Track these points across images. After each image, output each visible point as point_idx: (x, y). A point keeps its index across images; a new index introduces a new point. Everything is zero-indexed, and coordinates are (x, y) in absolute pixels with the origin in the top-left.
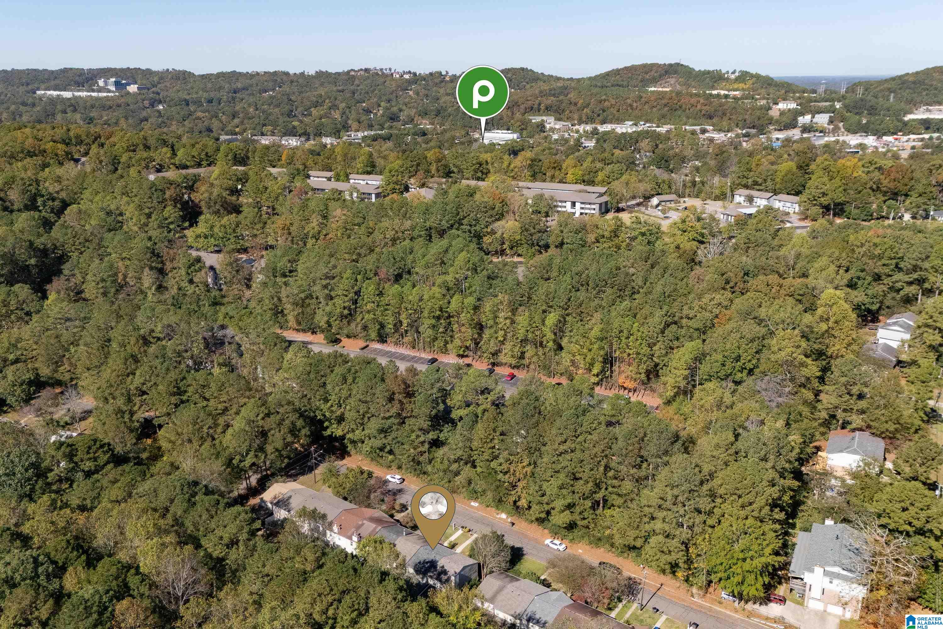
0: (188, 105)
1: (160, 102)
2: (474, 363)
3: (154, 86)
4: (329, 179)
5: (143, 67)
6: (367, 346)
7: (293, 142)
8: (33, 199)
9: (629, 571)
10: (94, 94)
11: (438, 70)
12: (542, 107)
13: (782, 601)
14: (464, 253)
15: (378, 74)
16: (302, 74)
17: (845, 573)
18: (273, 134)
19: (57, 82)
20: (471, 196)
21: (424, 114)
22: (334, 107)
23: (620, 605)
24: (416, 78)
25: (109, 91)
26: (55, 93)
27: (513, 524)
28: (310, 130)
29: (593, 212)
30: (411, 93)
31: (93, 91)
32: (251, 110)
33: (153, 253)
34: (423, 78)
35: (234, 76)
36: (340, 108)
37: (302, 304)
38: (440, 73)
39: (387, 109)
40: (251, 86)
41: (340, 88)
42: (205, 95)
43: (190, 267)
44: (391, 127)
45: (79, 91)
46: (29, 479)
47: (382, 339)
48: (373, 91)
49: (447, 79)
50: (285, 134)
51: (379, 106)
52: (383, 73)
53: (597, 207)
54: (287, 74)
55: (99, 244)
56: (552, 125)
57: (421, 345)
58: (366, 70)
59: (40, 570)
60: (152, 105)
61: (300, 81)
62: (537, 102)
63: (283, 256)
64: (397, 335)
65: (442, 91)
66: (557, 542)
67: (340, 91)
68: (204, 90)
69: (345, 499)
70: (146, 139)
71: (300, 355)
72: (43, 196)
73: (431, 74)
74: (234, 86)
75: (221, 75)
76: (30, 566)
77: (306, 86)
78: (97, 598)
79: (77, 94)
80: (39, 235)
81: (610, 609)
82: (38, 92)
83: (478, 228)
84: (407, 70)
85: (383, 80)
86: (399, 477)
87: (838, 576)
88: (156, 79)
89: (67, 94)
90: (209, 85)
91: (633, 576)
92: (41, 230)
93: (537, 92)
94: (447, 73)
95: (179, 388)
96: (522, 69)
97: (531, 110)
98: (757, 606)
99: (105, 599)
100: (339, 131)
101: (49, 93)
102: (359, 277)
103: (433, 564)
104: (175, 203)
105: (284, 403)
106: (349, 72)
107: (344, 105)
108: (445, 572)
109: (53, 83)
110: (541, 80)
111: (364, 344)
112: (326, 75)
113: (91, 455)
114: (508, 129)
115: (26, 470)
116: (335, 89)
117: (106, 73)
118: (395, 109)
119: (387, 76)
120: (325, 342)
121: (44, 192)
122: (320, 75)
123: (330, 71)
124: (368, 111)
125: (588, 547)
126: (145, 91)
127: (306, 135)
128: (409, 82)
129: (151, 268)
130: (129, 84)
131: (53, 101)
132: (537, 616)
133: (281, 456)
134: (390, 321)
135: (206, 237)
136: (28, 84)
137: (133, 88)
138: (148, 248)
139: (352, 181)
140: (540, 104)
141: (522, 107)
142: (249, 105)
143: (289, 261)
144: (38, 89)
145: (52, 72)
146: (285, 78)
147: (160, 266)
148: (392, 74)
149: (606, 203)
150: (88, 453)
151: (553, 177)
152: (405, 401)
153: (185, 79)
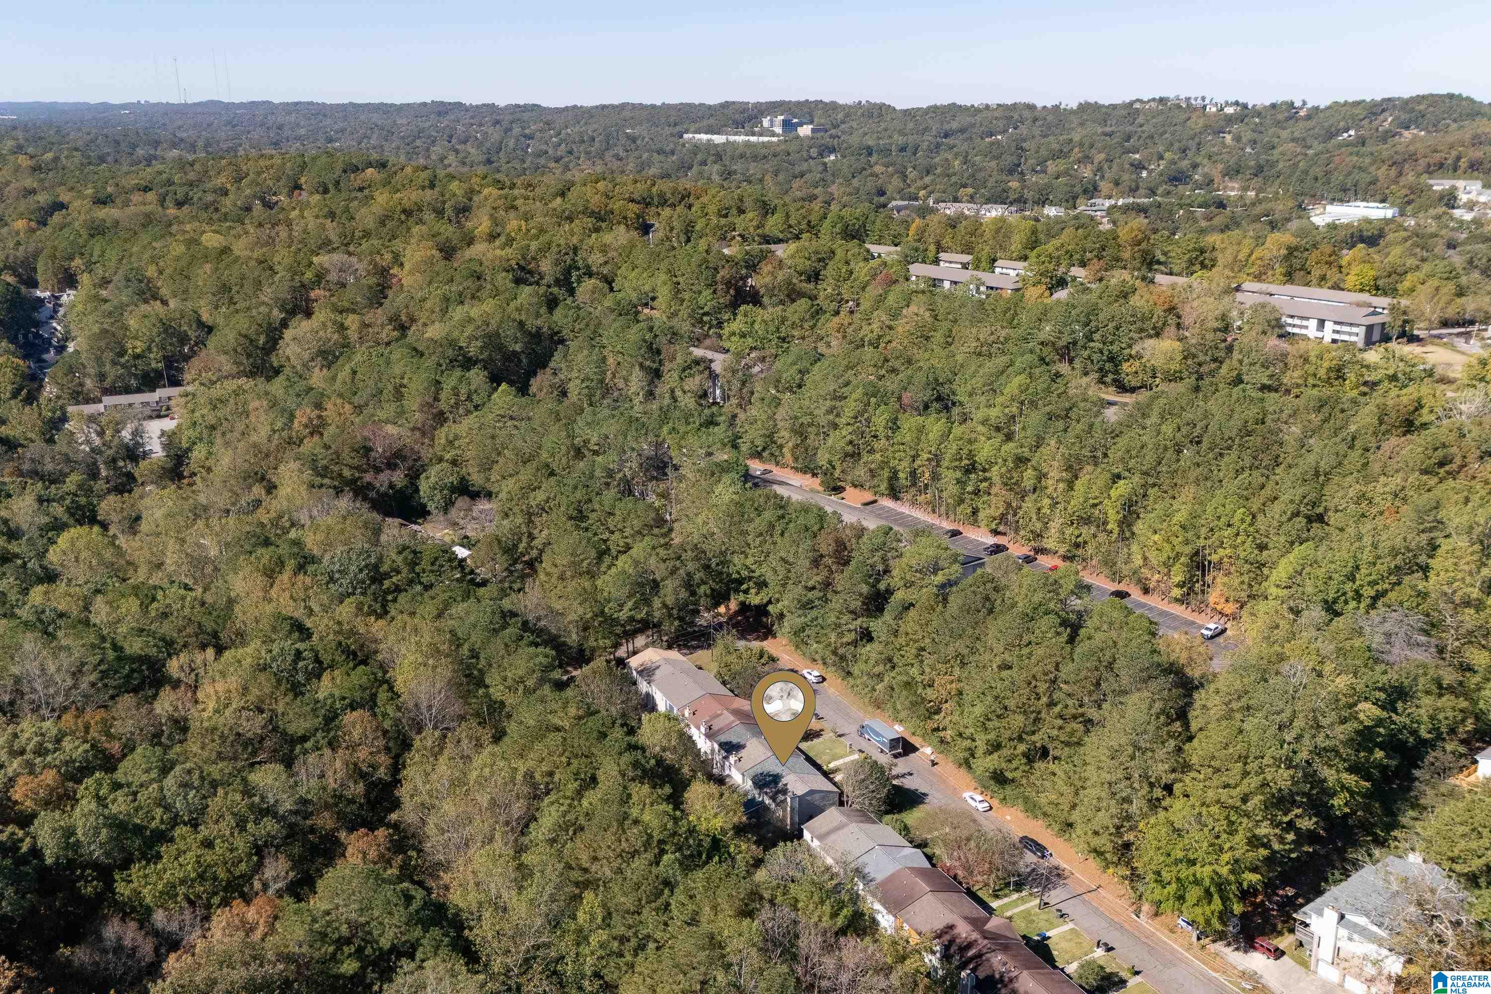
0: (870, 154)
1: (833, 150)
2: (1010, 546)
3: (836, 126)
4: (965, 266)
5: (827, 100)
6: (875, 501)
7: (993, 213)
8: (567, 272)
9: (1062, 858)
10: (753, 139)
11: (1287, 98)
12: (1463, 163)
13: (1278, 954)
14: (1023, 376)
15: (1179, 107)
16: (1056, 107)
17: (1375, 929)
18: (972, 199)
19: (712, 121)
20: (1125, 297)
21: (1232, 172)
22: (1086, 159)
23: (1015, 896)
24: (1245, 112)
25: (773, 134)
26: (704, 137)
27: (934, 764)
28: (1028, 194)
29: (1353, 339)
30: (1228, 137)
31: (753, 134)
32: (957, 163)
33: (650, 347)
34: (1257, 112)
35: (954, 110)
36: (1096, 161)
37: (801, 432)
38: (1291, 105)
39: (1173, 162)
40: (973, 125)
41: (1108, 129)
42: (900, 140)
43: (684, 370)
44: (1169, 193)
45: (736, 134)
46: (363, 582)
47: (894, 493)
48: (1162, 134)
49: (1302, 113)
50: (988, 201)
51: (1161, 157)
52: (1189, 105)
53: (1362, 331)
54: (1031, 107)
55: (595, 332)
56: (1473, 196)
57: (943, 508)
58: (1162, 100)
59: (301, 664)
60: (821, 155)
61: (1050, 118)
62: (1454, 153)
63: (794, 363)
64: (913, 491)
65: (1285, 134)
66: (979, 798)
67: (1106, 134)
68: (901, 133)
69: (724, 683)
70: (741, 201)
71: (731, 490)
72: (579, 269)
73: (1273, 106)
74: (947, 127)
75: (934, 110)
76: (289, 659)
77: (1056, 126)
78: (329, 701)
79: (732, 138)
80: (538, 315)
81: (997, 897)
82: (686, 136)
83: (1115, 348)
84: (1232, 99)
85: (1184, 116)
86: (816, 673)
87: (1362, 931)
88: (840, 116)
89: (719, 139)
90: (911, 125)
91: (1063, 865)
92: (544, 310)
93: (1468, 136)
94: (1304, 103)
95: (581, 512)
96: (1451, 96)
97: (1439, 168)
98: (1228, 951)
99: (338, 705)
100: (1075, 198)
101: (697, 136)
102: (873, 400)
103: (776, 778)
104: (728, 288)
105: (688, 547)
106: (1131, 104)
107: (1102, 156)
108: (784, 791)
109: (705, 123)
110: (1483, 115)
111: (872, 498)
112: (1096, 107)
113: (436, 568)
114: (1383, 201)
115: (361, 571)
116: (1100, 130)
117: (773, 108)
118: (1185, 164)
119: (1195, 109)
120: (821, 489)
121: (580, 263)
122: (1085, 108)
123: (1101, 102)
124: (1139, 166)
125: (1022, 815)
126: (819, 135)
127: (1020, 202)
128: (1230, 119)
129: (641, 366)
130: (801, 124)
131: (697, 148)
132: (866, 870)
133: (670, 615)
134: (904, 468)
135: (743, 336)
136: (676, 125)
137: (805, 131)
138: (645, 341)
139: (998, 270)
140: (1458, 158)
141: (1422, 162)
142: (956, 155)
143: (800, 371)
144: (687, 132)
145: (709, 107)
146: (1027, 114)
147: (655, 366)
148: (1205, 107)
149: (1383, 324)
150: (433, 564)
151: (1323, 278)
152: (834, 568)
153: (880, 115)
